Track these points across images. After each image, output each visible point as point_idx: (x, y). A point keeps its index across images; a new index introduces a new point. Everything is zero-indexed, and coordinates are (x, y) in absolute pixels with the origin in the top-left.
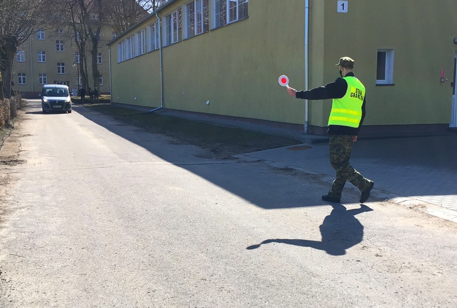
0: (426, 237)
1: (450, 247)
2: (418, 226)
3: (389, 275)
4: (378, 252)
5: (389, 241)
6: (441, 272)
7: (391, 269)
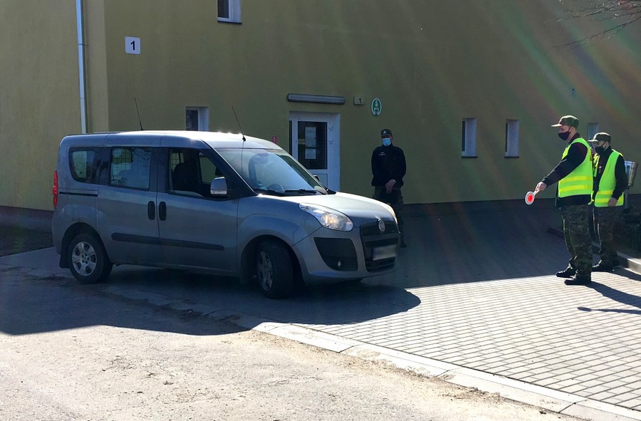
0: (234, 355)
1: (261, 365)
2: (225, 342)
3: (177, 405)
4: (169, 379)
5: (185, 364)
6: (244, 395)
7: (181, 398)
